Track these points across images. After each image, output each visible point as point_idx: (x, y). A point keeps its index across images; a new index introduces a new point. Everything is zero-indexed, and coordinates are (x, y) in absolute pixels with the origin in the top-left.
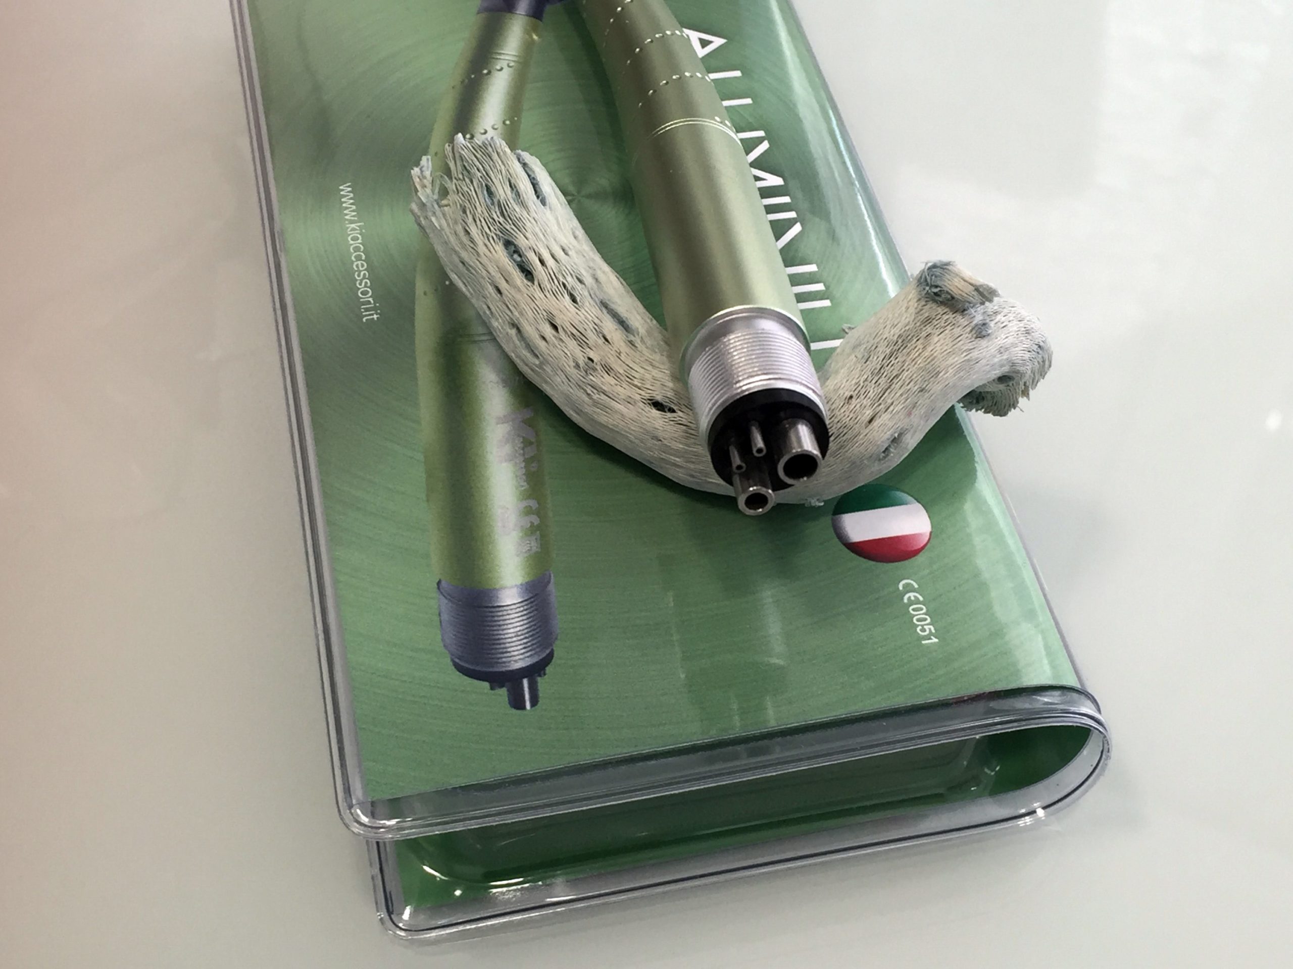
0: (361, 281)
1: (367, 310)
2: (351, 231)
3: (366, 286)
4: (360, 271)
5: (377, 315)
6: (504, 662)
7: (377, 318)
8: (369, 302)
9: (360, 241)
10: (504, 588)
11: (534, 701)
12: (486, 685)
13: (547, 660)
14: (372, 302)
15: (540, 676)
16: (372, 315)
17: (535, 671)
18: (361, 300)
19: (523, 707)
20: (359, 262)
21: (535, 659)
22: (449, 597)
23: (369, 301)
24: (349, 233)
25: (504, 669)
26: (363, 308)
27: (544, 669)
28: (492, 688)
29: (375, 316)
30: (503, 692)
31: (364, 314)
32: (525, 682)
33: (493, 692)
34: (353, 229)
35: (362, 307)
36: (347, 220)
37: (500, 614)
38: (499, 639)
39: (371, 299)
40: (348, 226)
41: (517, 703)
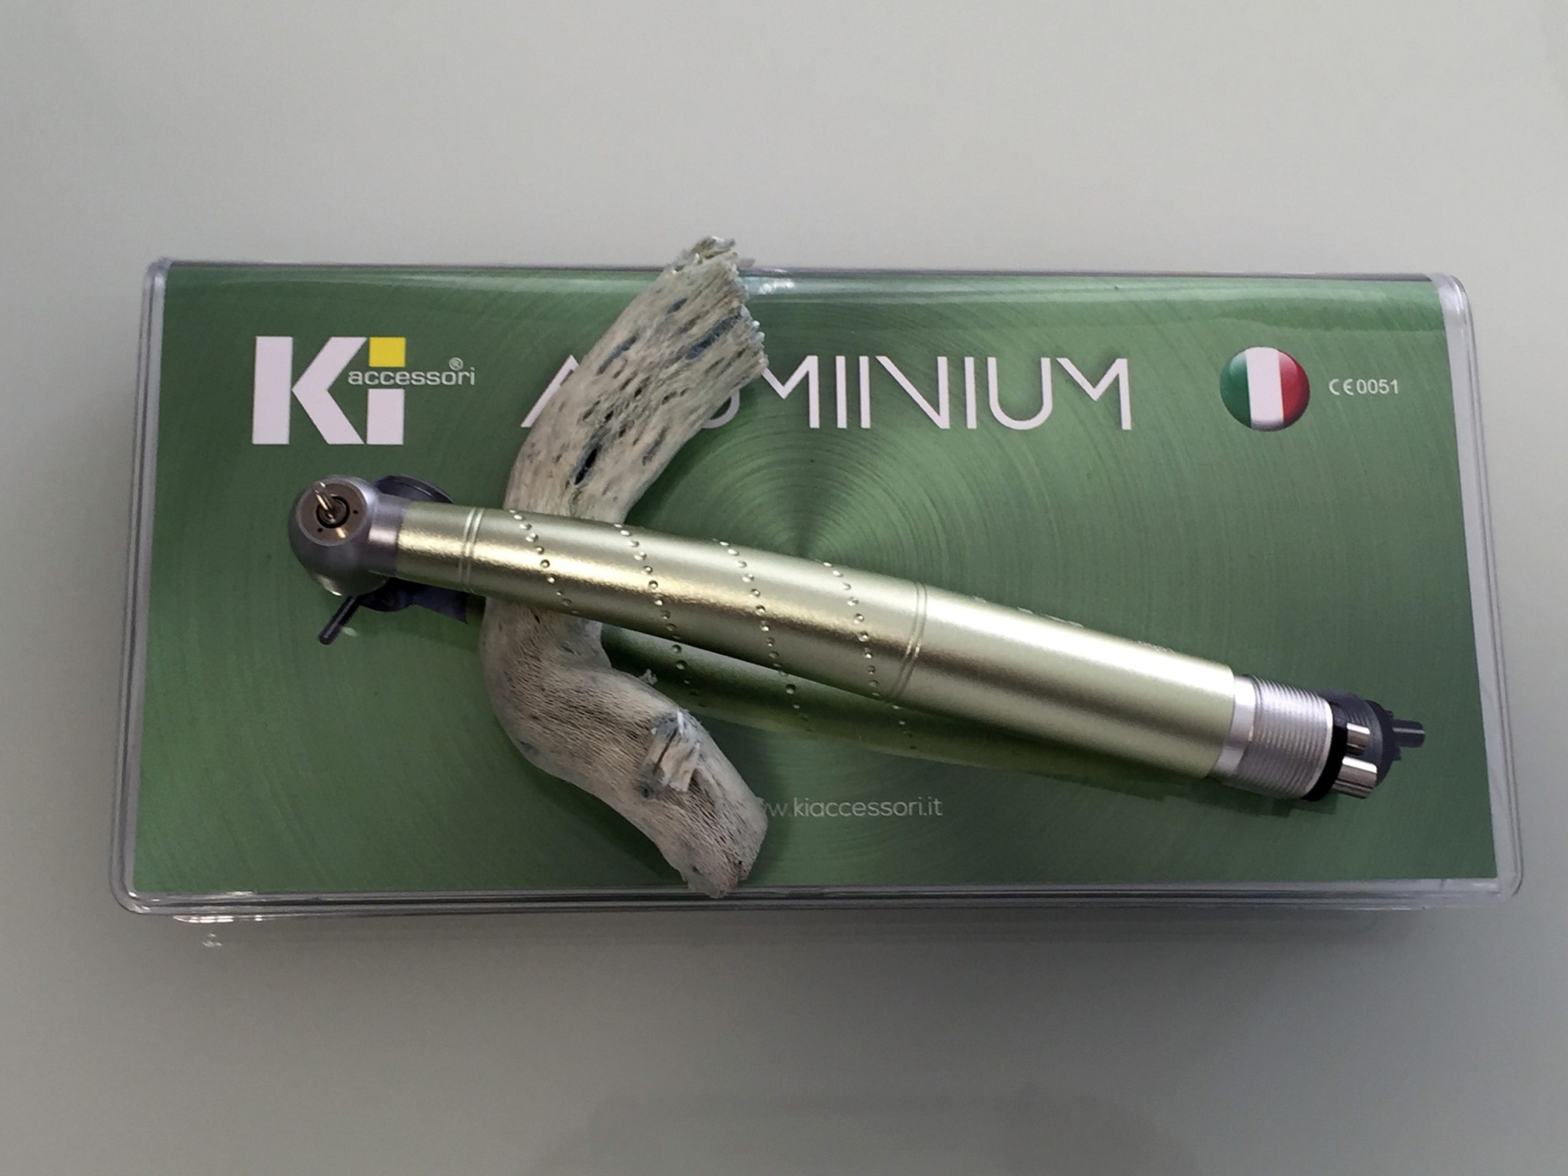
0: (881, 810)
1: (926, 809)
2: (804, 812)
3: (891, 807)
4: (868, 810)
5: (934, 801)
7: (939, 801)
8: (916, 807)
9: (822, 805)
11: (1417, 726)
13: (1375, 706)
14: (915, 803)
15: (1392, 717)
16: (933, 806)
17: (1386, 720)
18: (911, 814)
19: (1422, 737)
20: (854, 809)
21: (1374, 716)
23: (914, 806)
24: (807, 814)
25: (1381, 747)
26: (923, 813)
27: (1384, 712)
28: (1399, 759)
29: (937, 803)
30: (1404, 751)
31: (930, 813)
32: (1396, 730)
34: (803, 810)
35: (921, 814)
36: (786, 815)
39: (911, 804)
40: (796, 815)
41: (1418, 740)
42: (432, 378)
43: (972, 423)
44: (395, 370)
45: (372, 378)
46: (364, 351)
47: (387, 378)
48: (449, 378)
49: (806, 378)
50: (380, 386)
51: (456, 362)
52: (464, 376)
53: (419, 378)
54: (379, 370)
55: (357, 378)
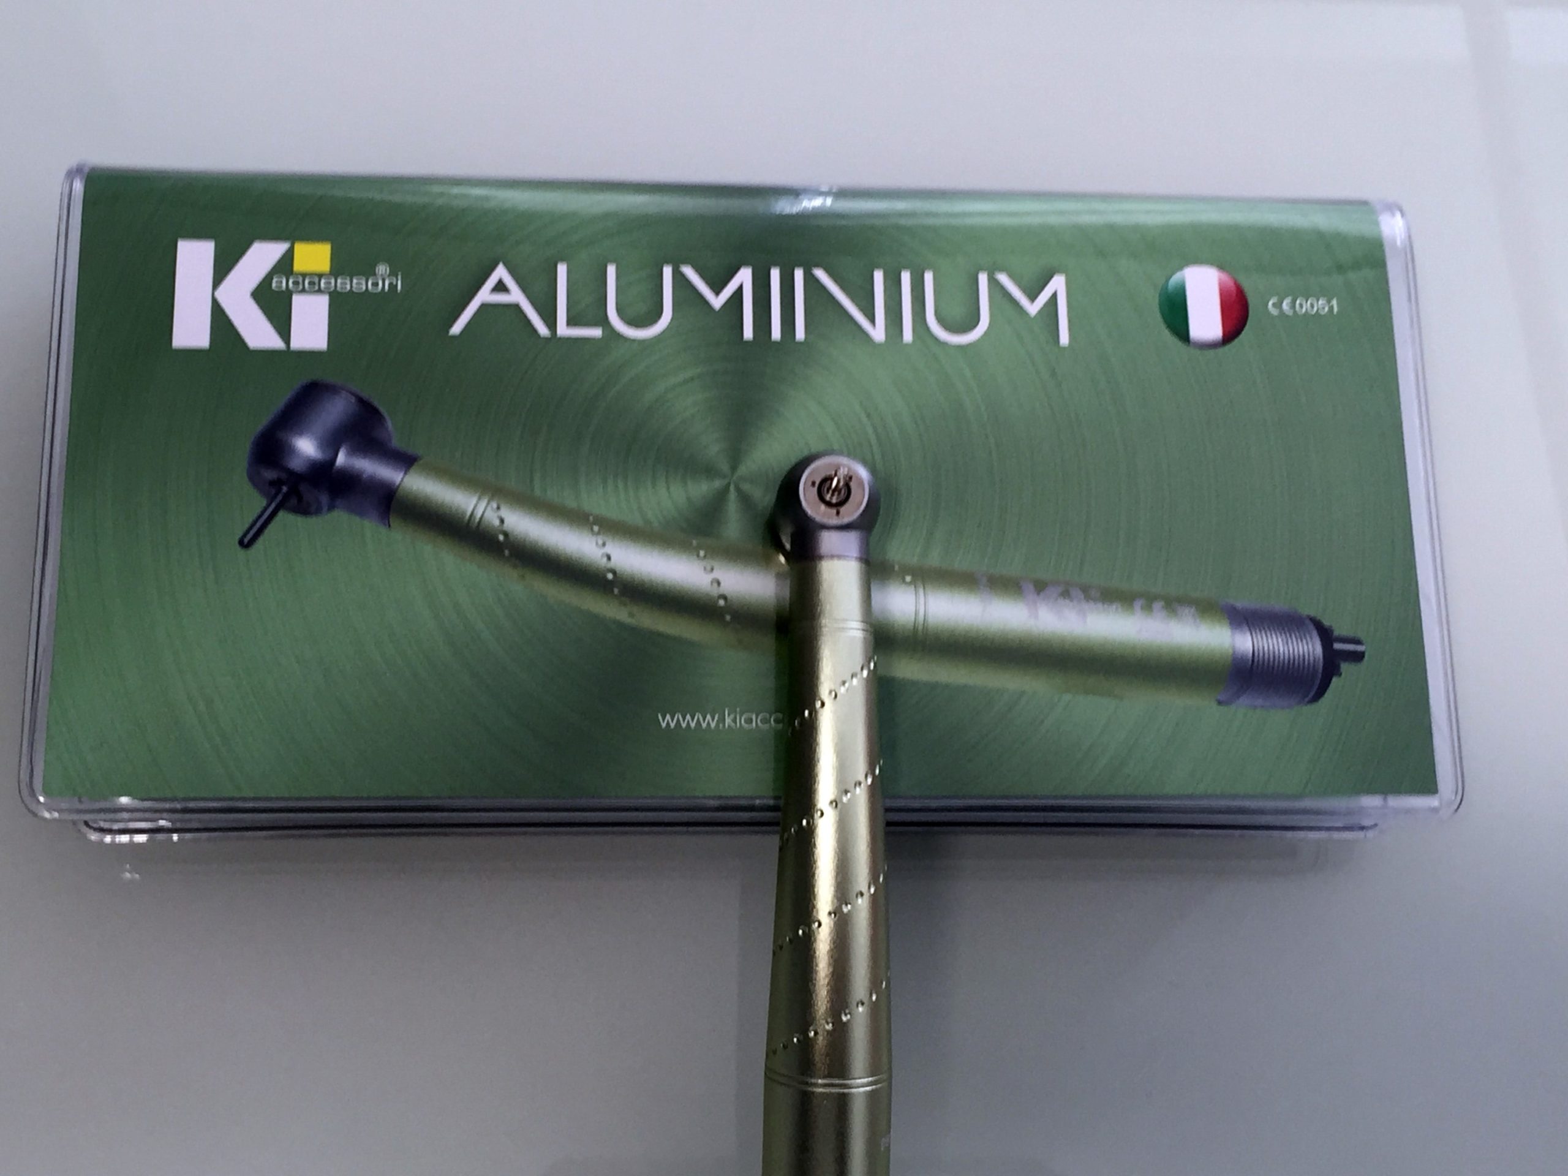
6: (1314, 661)
10: (1234, 648)
11: (1358, 642)
12: (1334, 680)
13: (1317, 623)
15: (1332, 632)
17: (1326, 635)
19: (1362, 653)
21: (1315, 633)
22: (1237, 695)
25: (1321, 662)
27: (1325, 627)
30: (1345, 667)
32: (1337, 646)
33: (1343, 674)
37: (1261, 654)
38: (1289, 661)
41: (1358, 657)
42: (359, 284)
43: (908, 336)
44: (320, 276)
45: (296, 283)
46: (288, 257)
47: (312, 283)
48: (375, 284)
49: (740, 289)
50: (303, 291)
51: (382, 269)
52: (390, 284)
53: (344, 284)
54: (304, 275)
55: (280, 283)
